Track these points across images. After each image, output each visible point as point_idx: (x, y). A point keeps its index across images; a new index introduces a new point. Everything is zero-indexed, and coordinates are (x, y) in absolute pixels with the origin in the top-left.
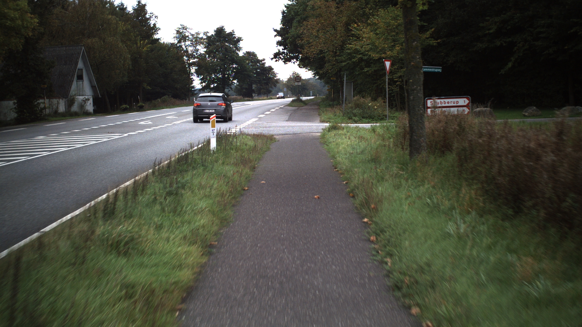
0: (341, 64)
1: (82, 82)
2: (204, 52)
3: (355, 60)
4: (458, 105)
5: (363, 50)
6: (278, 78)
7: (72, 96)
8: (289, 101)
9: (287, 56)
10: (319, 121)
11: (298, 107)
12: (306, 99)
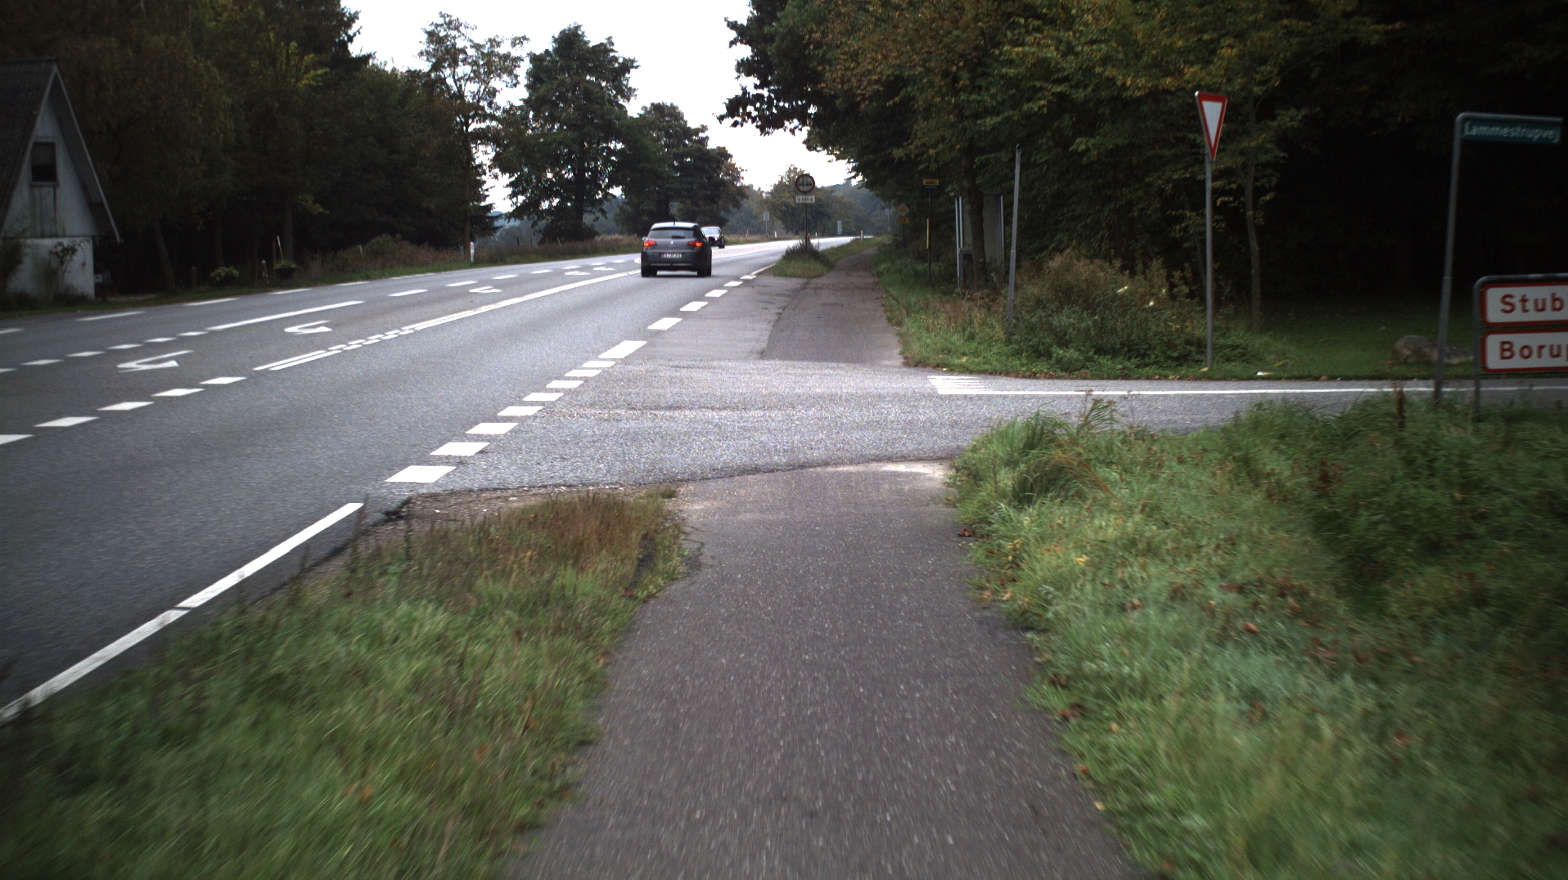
0: (979, 122)
1: (52, 189)
2: (521, 103)
3: (1036, 109)
5: (1070, 65)
7: (11, 239)
9: (769, 108)
10: (899, 360)
11: (805, 280)
12: (827, 243)
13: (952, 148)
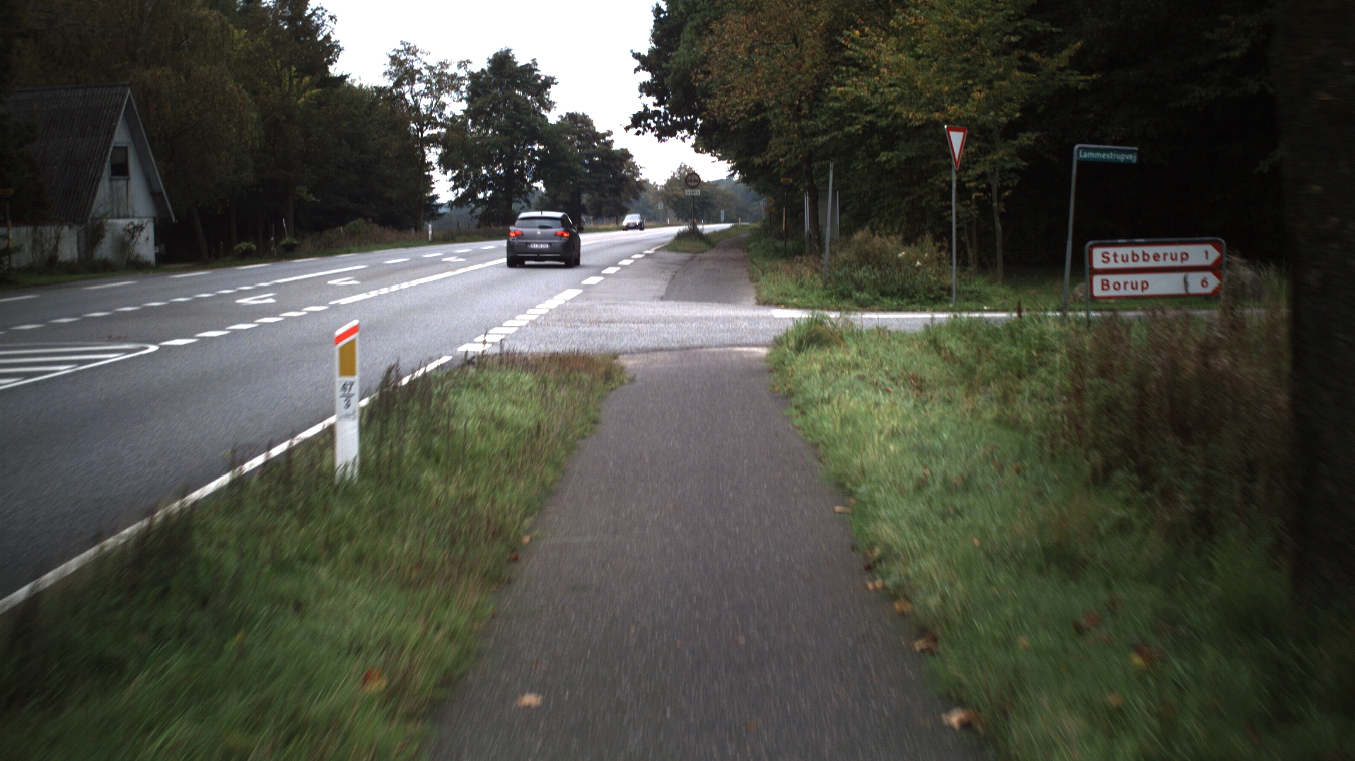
0: (814, 139)
1: (125, 182)
2: (462, 113)
3: (854, 131)
4: (1186, 263)
5: (876, 101)
6: (643, 177)
7: (97, 219)
8: (667, 236)
9: (665, 121)
10: (753, 301)
11: (693, 255)
12: (710, 229)
13: (797, 157)
